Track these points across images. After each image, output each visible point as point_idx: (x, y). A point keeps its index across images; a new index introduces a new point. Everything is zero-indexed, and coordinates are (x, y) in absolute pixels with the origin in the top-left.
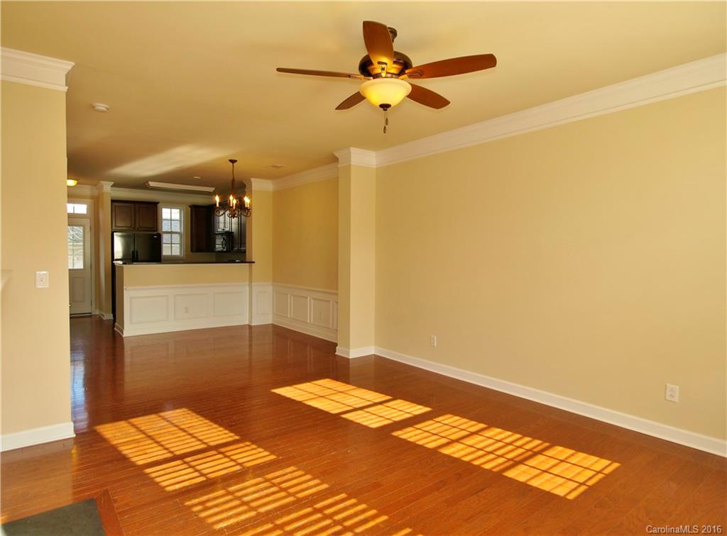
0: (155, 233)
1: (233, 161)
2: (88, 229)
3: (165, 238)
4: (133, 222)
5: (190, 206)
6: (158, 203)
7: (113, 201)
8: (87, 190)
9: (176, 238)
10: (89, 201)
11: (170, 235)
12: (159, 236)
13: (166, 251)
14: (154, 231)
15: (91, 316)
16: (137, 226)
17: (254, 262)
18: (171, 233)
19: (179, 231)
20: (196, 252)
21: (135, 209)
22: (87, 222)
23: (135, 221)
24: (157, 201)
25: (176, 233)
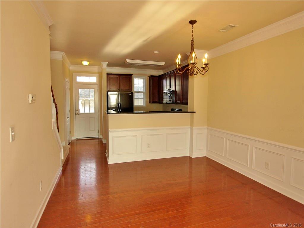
0: (130, 92)
1: (192, 22)
2: (96, 91)
3: (136, 95)
4: (119, 86)
5: (149, 77)
6: (132, 75)
7: (108, 74)
8: (95, 69)
9: (142, 95)
10: (97, 75)
11: (138, 93)
12: (132, 94)
13: (136, 103)
14: (130, 91)
15: (98, 139)
16: (121, 89)
17: (195, 112)
18: (139, 92)
19: (143, 91)
20: (152, 103)
21: (120, 78)
22: (96, 87)
23: (120, 86)
24: (132, 74)
25: (141, 92)
